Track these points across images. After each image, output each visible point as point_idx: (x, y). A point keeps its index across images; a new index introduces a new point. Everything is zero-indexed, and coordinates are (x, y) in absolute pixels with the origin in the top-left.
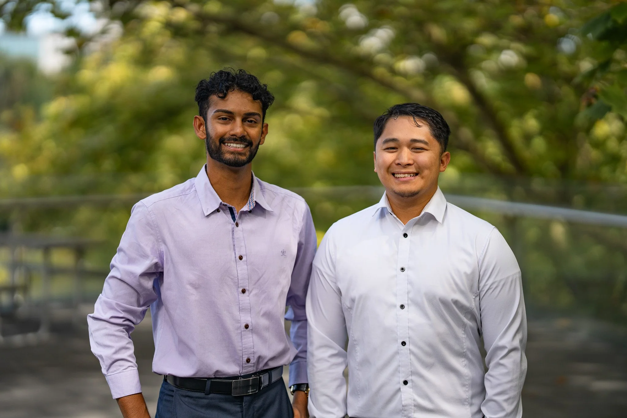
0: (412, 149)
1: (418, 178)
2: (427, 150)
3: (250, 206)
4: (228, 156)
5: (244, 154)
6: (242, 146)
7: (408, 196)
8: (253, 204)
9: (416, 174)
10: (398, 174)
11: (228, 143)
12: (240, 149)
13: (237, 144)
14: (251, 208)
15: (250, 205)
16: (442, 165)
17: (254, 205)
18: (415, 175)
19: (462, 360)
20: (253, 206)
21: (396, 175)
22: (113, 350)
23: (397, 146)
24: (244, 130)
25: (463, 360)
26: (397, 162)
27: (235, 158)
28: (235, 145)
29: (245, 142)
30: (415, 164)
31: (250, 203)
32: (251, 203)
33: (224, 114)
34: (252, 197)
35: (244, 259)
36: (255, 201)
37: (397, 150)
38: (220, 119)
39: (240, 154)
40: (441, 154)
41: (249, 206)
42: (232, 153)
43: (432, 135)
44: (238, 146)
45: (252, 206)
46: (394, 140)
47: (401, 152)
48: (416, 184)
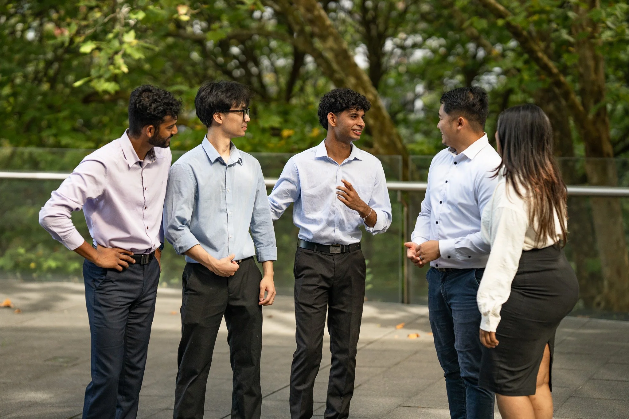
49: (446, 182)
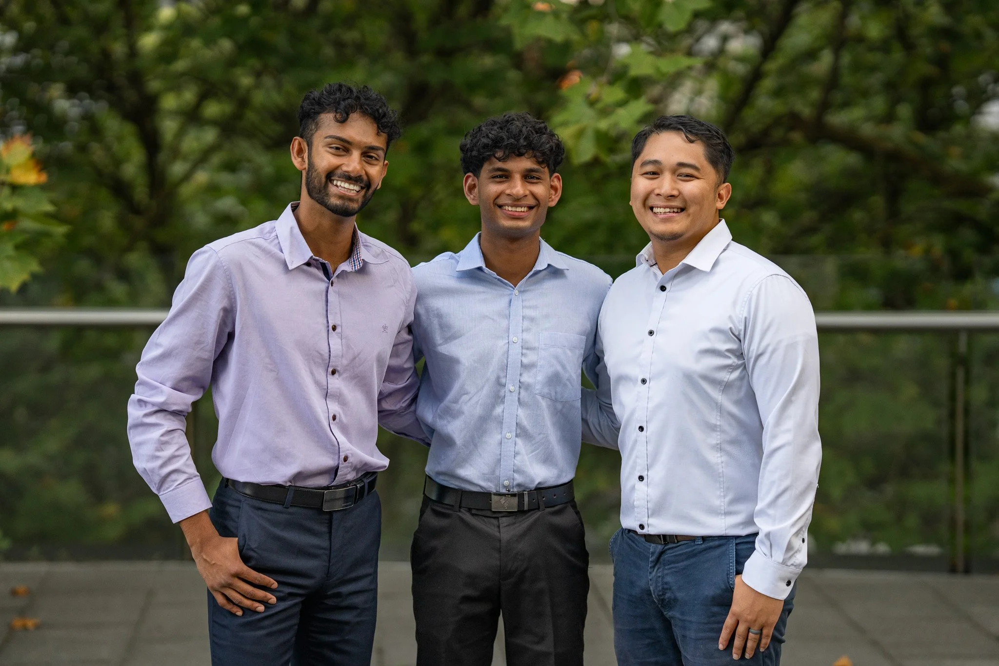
0: (678, 176)
1: (683, 214)
2: (698, 178)
3: (355, 266)
4: (334, 201)
5: (357, 201)
6: (357, 188)
7: (669, 239)
8: (359, 264)
9: (682, 210)
10: (658, 207)
11: (337, 180)
12: (352, 194)
13: (350, 184)
14: (357, 268)
15: (354, 263)
16: (719, 200)
17: (361, 264)
18: (679, 211)
19: (716, 456)
20: (360, 266)
21: (655, 210)
22: (159, 462)
23: (659, 171)
24: (363, 168)
25: (719, 455)
26: (657, 191)
27: (344, 204)
28: (346, 185)
29: (361, 183)
30: (680, 196)
31: (354, 261)
32: (356, 262)
33: (338, 142)
34: (357, 254)
35: (338, 330)
36: (363, 260)
37: (658, 176)
38: (330, 148)
39: (350, 199)
40: (717, 186)
41: (353, 265)
42: (341, 197)
43: (706, 159)
44: (352, 187)
45: (358, 266)
46: (655, 162)
47: (663, 180)
48: (679, 224)
49: (651, 333)
